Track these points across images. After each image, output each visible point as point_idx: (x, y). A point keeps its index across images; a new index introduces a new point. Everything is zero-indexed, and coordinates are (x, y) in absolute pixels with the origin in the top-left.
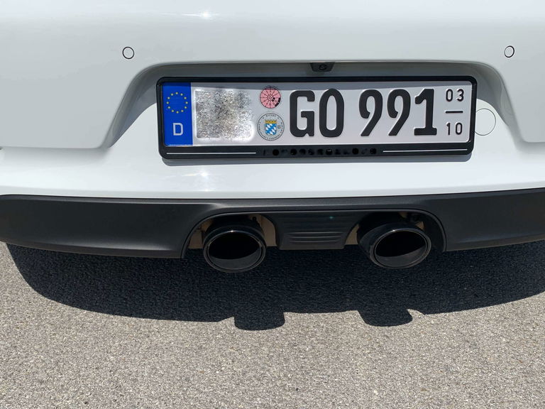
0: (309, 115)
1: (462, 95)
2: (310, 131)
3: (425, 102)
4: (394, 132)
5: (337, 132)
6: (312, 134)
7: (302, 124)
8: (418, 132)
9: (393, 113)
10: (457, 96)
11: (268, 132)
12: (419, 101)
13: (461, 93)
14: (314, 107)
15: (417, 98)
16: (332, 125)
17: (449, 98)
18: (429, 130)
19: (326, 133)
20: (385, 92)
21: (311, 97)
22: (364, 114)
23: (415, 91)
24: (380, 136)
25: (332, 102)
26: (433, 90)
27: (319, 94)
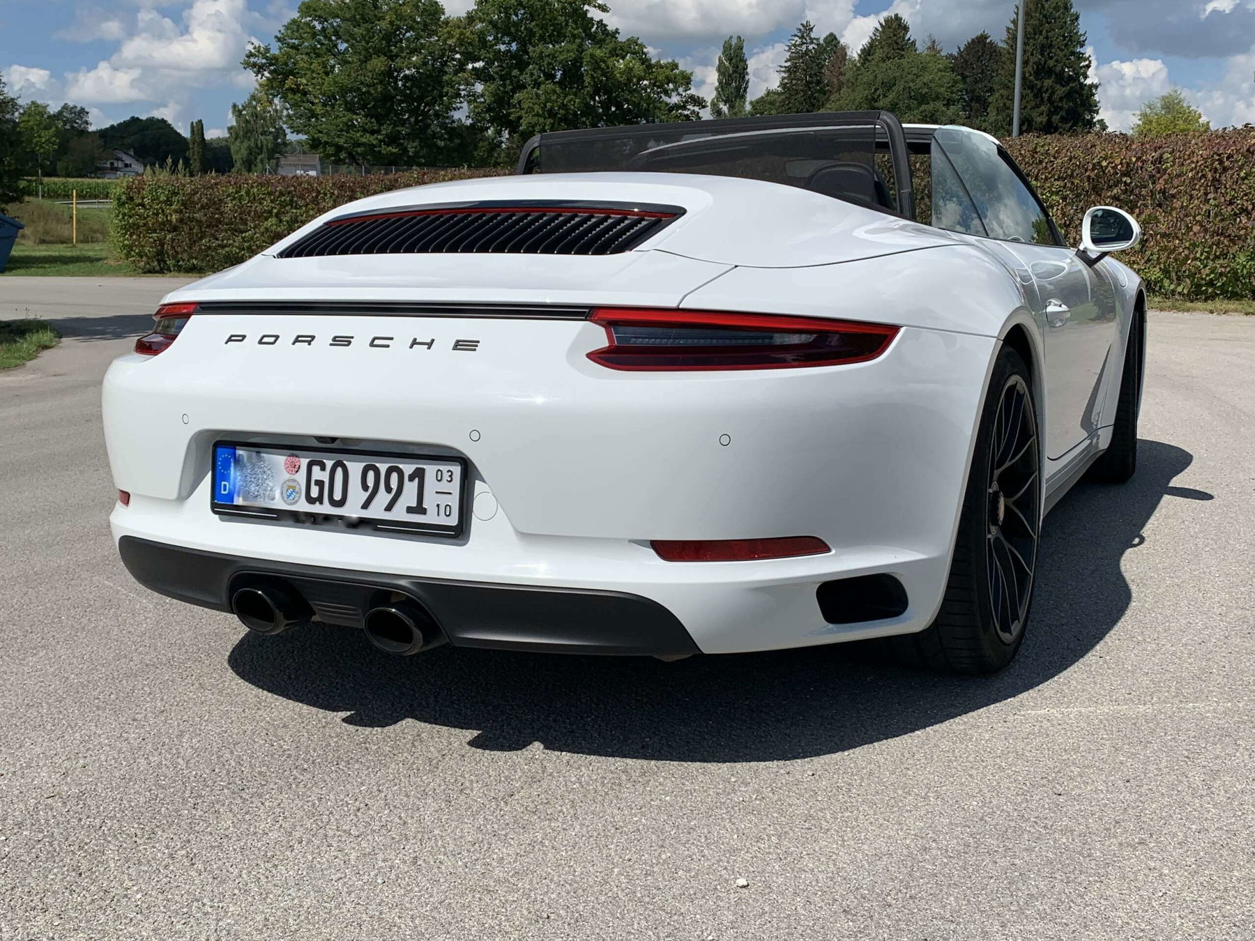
0: (320, 483)
1: (451, 476)
2: (320, 499)
3: (417, 480)
4: (389, 508)
5: (341, 503)
6: (321, 503)
7: (315, 492)
8: (410, 510)
9: (389, 489)
10: (446, 476)
11: (288, 496)
12: (411, 478)
13: (450, 474)
14: (324, 477)
15: (410, 475)
16: (338, 496)
17: (439, 478)
18: (419, 509)
19: (334, 503)
20: (383, 467)
21: (323, 468)
22: (365, 488)
23: (408, 468)
24: (377, 511)
25: (339, 471)
26: (424, 470)
27: (329, 464)
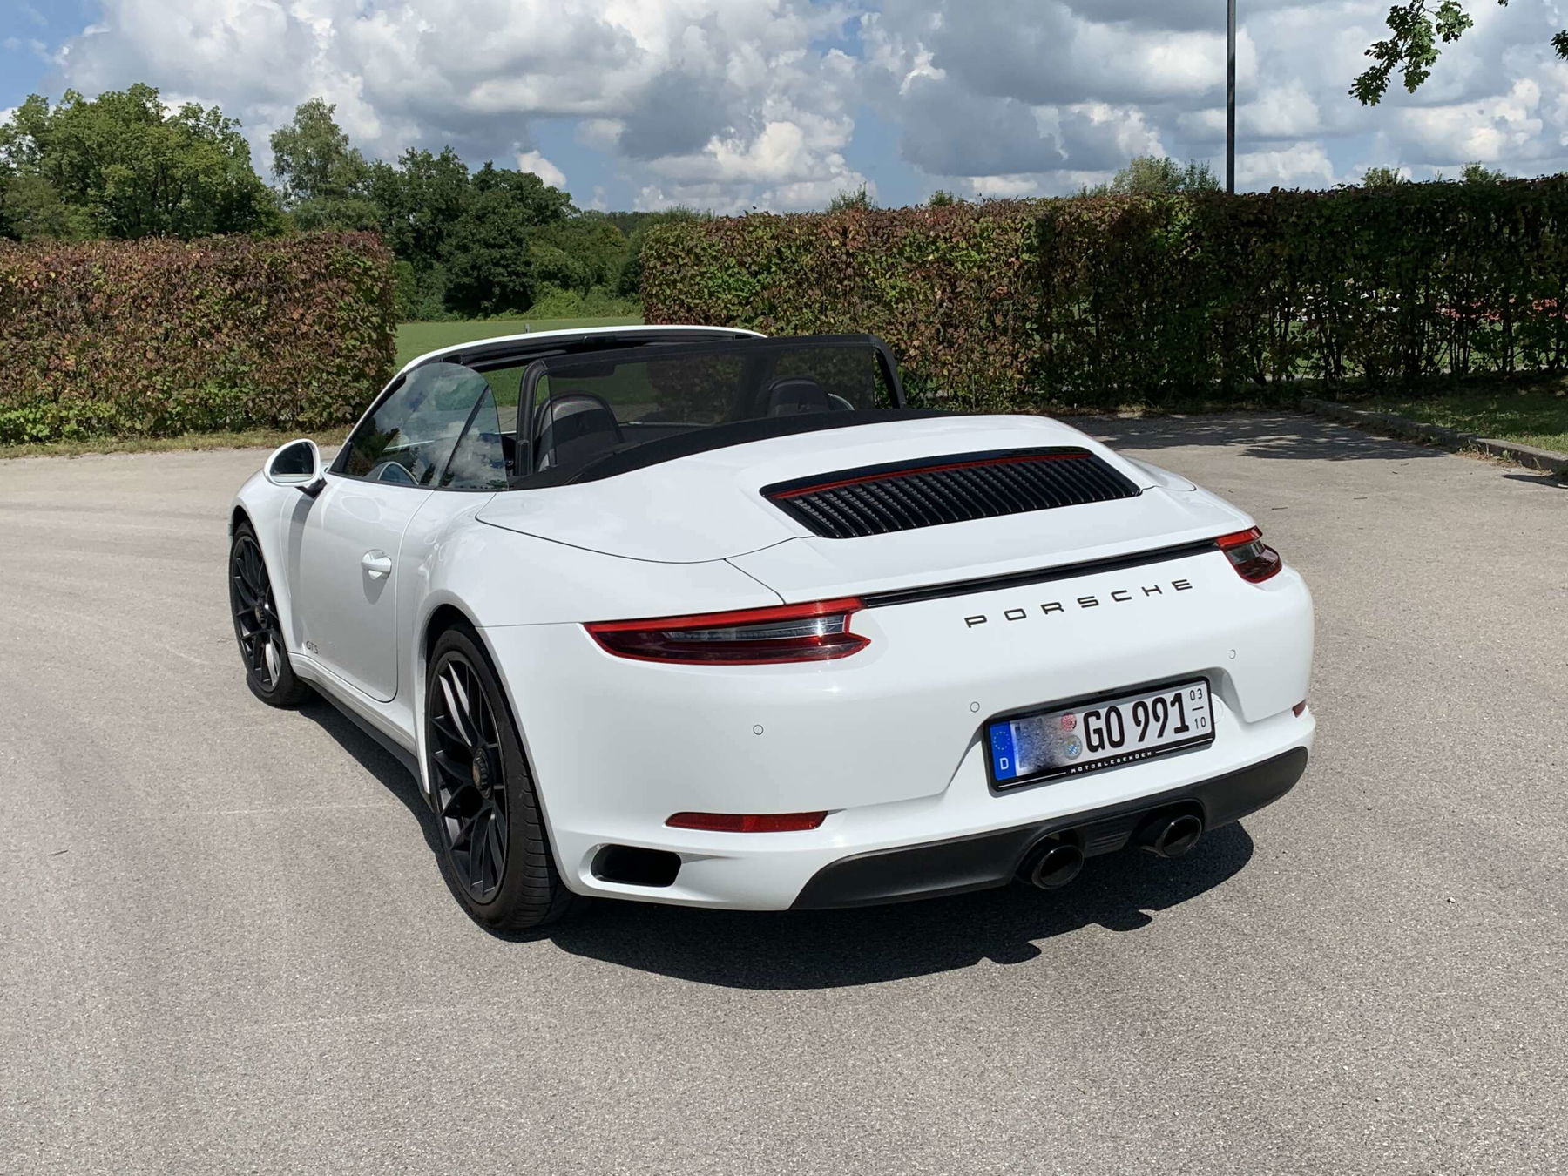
0: (1098, 732)
1: (1201, 693)
2: (1102, 745)
3: (1177, 704)
4: (1161, 735)
5: (1121, 742)
6: (1103, 748)
7: (1095, 740)
8: (1177, 731)
9: (1157, 718)
10: (1198, 694)
11: (1072, 752)
12: (1173, 704)
13: (1199, 691)
14: (1101, 724)
15: (1171, 702)
16: (1116, 738)
17: (1193, 698)
18: (1184, 728)
19: (1114, 745)
20: (1149, 702)
21: (1098, 717)
22: (1138, 723)
23: (1169, 696)
24: (1152, 740)
25: (1113, 716)
26: (1180, 694)
27: (1103, 712)
